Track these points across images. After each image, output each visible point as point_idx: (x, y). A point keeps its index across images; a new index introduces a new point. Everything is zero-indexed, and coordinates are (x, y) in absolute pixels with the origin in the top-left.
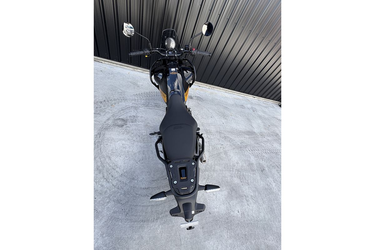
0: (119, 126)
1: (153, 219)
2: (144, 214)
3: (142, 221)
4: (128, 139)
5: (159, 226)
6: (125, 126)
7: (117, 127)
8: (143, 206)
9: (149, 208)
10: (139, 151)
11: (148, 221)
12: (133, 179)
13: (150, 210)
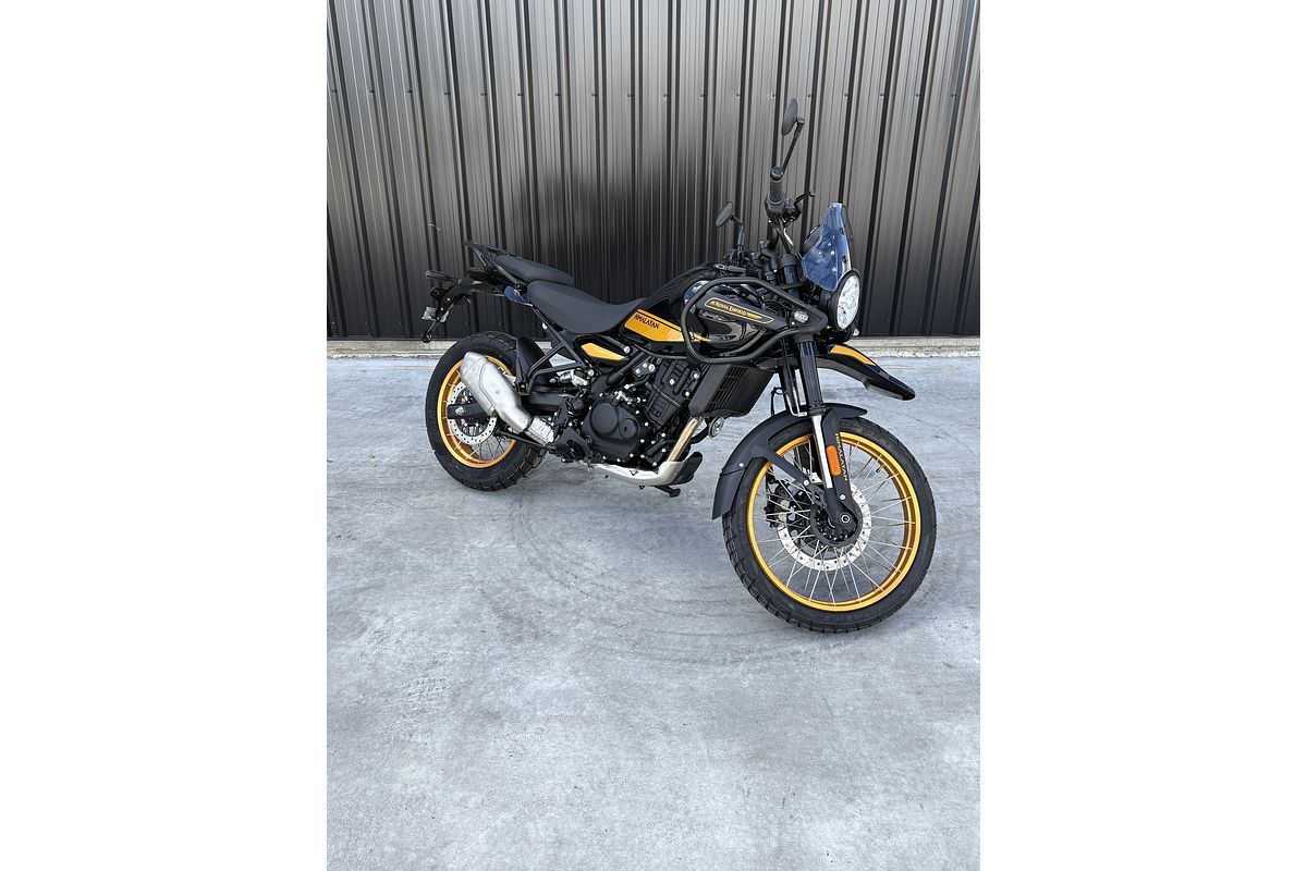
0: (570, 483)
1: (721, 662)
2: (689, 648)
3: (687, 661)
4: (607, 508)
5: (743, 674)
6: (588, 483)
7: (564, 487)
8: (683, 634)
9: (704, 639)
10: (646, 530)
11: (707, 662)
12: (639, 582)
13: (708, 643)
